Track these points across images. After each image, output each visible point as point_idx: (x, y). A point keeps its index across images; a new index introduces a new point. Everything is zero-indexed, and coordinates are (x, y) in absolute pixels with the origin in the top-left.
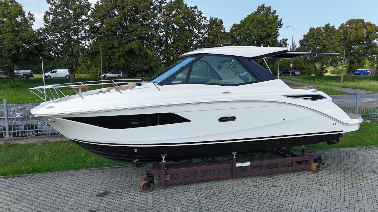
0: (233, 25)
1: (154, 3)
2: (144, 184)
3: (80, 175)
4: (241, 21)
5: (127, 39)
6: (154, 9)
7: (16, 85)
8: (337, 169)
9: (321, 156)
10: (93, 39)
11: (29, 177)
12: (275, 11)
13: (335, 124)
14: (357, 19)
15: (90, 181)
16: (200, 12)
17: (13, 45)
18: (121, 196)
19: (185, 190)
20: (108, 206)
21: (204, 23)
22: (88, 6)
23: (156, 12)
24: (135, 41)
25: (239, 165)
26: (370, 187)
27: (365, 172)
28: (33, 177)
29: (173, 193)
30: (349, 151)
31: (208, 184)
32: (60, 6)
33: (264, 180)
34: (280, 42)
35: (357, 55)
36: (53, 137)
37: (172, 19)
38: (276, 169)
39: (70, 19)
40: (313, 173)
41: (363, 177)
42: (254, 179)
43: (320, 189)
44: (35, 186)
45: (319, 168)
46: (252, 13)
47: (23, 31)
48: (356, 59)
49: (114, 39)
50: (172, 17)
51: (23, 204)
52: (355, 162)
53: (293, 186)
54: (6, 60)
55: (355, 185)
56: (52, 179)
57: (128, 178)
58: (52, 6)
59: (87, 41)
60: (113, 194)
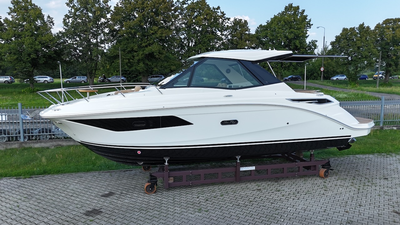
0: (258, 26)
1: (175, 4)
2: (148, 186)
3: (88, 177)
4: (267, 22)
5: (147, 42)
6: (175, 10)
7: (35, 90)
8: (347, 175)
9: (329, 161)
10: (113, 43)
11: (40, 178)
12: (304, 11)
13: (343, 129)
14: (394, 18)
15: (97, 183)
16: (223, 13)
17: (32, 49)
18: (124, 197)
19: (188, 192)
20: (111, 206)
21: (227, 24)
22: (107, 8)
23: (177, 13)
24: (155, 44)
25: (243, 169)
26: (377, 193)
27: (376, 178)
28: (44, 178)
29: (176, 195)
30: (365, 158)
31: (212, 187)
32: (80, 9)
33: (269, 185)
34: (309, 44)
35: (394, 58)
36: (66, 141)
37: (194, 21)
38: (282, 174)
39: (89, 22)
40: (320, 179)
41: (372, 184)
42: (259, 183)
43: (323, 194)
44: (44, 186)
45: (327, 174)
46: (279, 13)
47: (42, 34)
48: (394, 62)
49: (134, 43)
50: (194, 18)
51: (31, 202)
52: (368, 169)
53: (297, 190)
54: (25, 64)
55: (361, 190)
56: (61, 180)
57: (135, 180)
58: (71, 9)
59: (107, 45)
60: (117, 195)
